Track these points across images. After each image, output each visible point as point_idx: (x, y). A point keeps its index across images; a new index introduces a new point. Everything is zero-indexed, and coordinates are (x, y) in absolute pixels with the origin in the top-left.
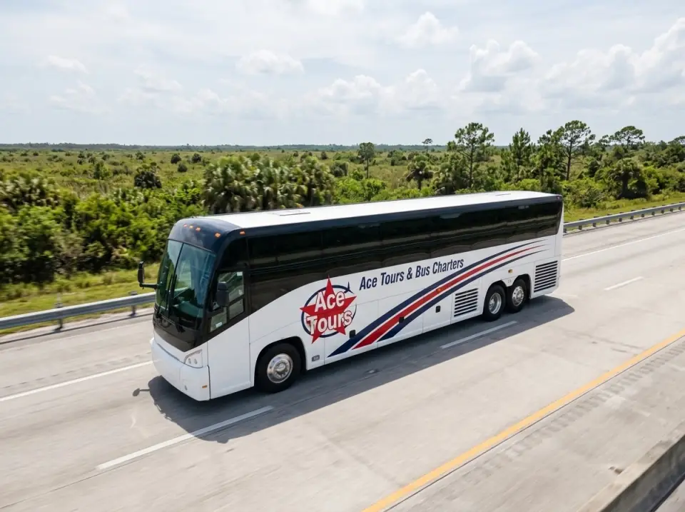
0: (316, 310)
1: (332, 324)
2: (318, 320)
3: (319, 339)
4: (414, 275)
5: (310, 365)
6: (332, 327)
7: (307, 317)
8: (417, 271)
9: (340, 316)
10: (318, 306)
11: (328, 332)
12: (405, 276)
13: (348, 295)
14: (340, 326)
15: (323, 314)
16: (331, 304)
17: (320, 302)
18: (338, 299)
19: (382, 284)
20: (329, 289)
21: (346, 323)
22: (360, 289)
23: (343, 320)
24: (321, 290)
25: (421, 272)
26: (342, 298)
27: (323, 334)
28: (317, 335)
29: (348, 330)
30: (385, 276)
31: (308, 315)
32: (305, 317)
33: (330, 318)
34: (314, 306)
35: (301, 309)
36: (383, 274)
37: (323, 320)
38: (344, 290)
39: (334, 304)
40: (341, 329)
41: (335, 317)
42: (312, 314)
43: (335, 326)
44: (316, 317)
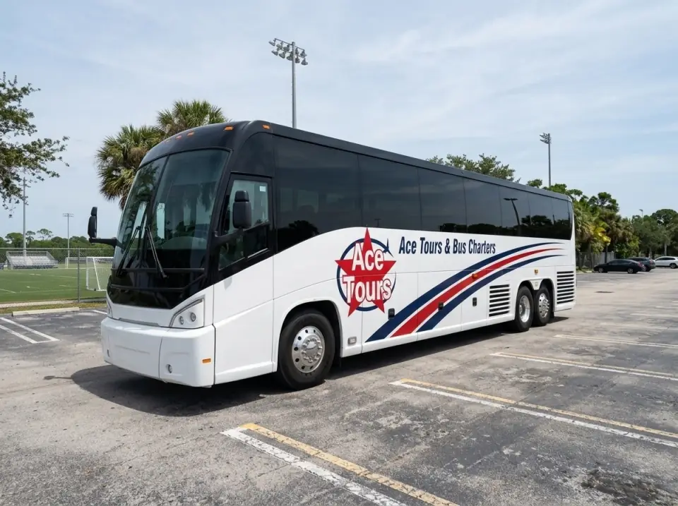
0: (354, 268)
1: (371, 294)
2: (356, 282)
3: (356, 312)
4: (451, 250)
5: (347, 350)
6: (369, 298)
7: (343, 276)
8: (455, 246)
9: (380, 284)
10: (356, 263)
11: (366, 304)
12: (443, 247)
13: (387, 257)
14: (379, 298)
15: (361, 275)
16: (370, 265)
17: (358, 259)
18: (377, 260)
19: (421, 252)
20: (367, 242)
21: (385, 297)
22: (400, 253)
23: (382, 291)
24: (360, 241)
25: (459, 248)
26: (381, 260)
27: (360, 306)
28: (354, 306)
29: (387, 306)
30: (424, 242)
31: (345, 274)
32: (341, 276)
33: (368, 283)
34: (351, 262)
35: (337, 261)
36: (422, 239)
37: (360, 284)
38: (383, 249)
39: (373, 264)
40: (379, 304)
41: (374, 283)
42: (349, 273)
43: (373, 297)
44: (352, 278)
